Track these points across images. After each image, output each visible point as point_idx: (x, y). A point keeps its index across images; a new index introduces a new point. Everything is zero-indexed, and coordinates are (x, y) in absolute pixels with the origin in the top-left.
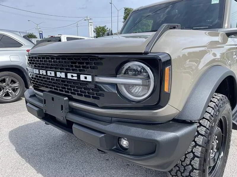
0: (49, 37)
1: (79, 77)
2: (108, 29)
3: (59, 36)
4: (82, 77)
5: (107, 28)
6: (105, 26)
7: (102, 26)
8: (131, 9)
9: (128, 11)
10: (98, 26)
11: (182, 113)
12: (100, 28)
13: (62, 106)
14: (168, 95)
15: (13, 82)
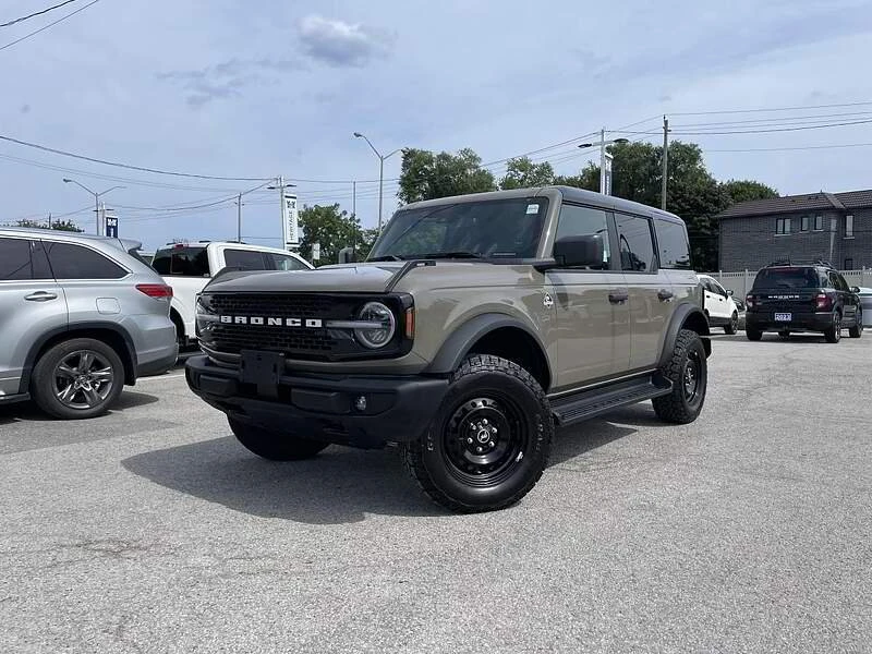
0: (170, 247)
1: (303, 323)
2: (348, 216)
3: (204, 245)
4: (309, 323)
5: (345, 213)
6: (337, 205)
7: (324, 204)
8: (423, 152)
9: (415, 161)
10: (311, 205)
11: (430, 366)
12: (318, 210)
13: (275, 366)
14: (411, 342)
15: (98, 365)
